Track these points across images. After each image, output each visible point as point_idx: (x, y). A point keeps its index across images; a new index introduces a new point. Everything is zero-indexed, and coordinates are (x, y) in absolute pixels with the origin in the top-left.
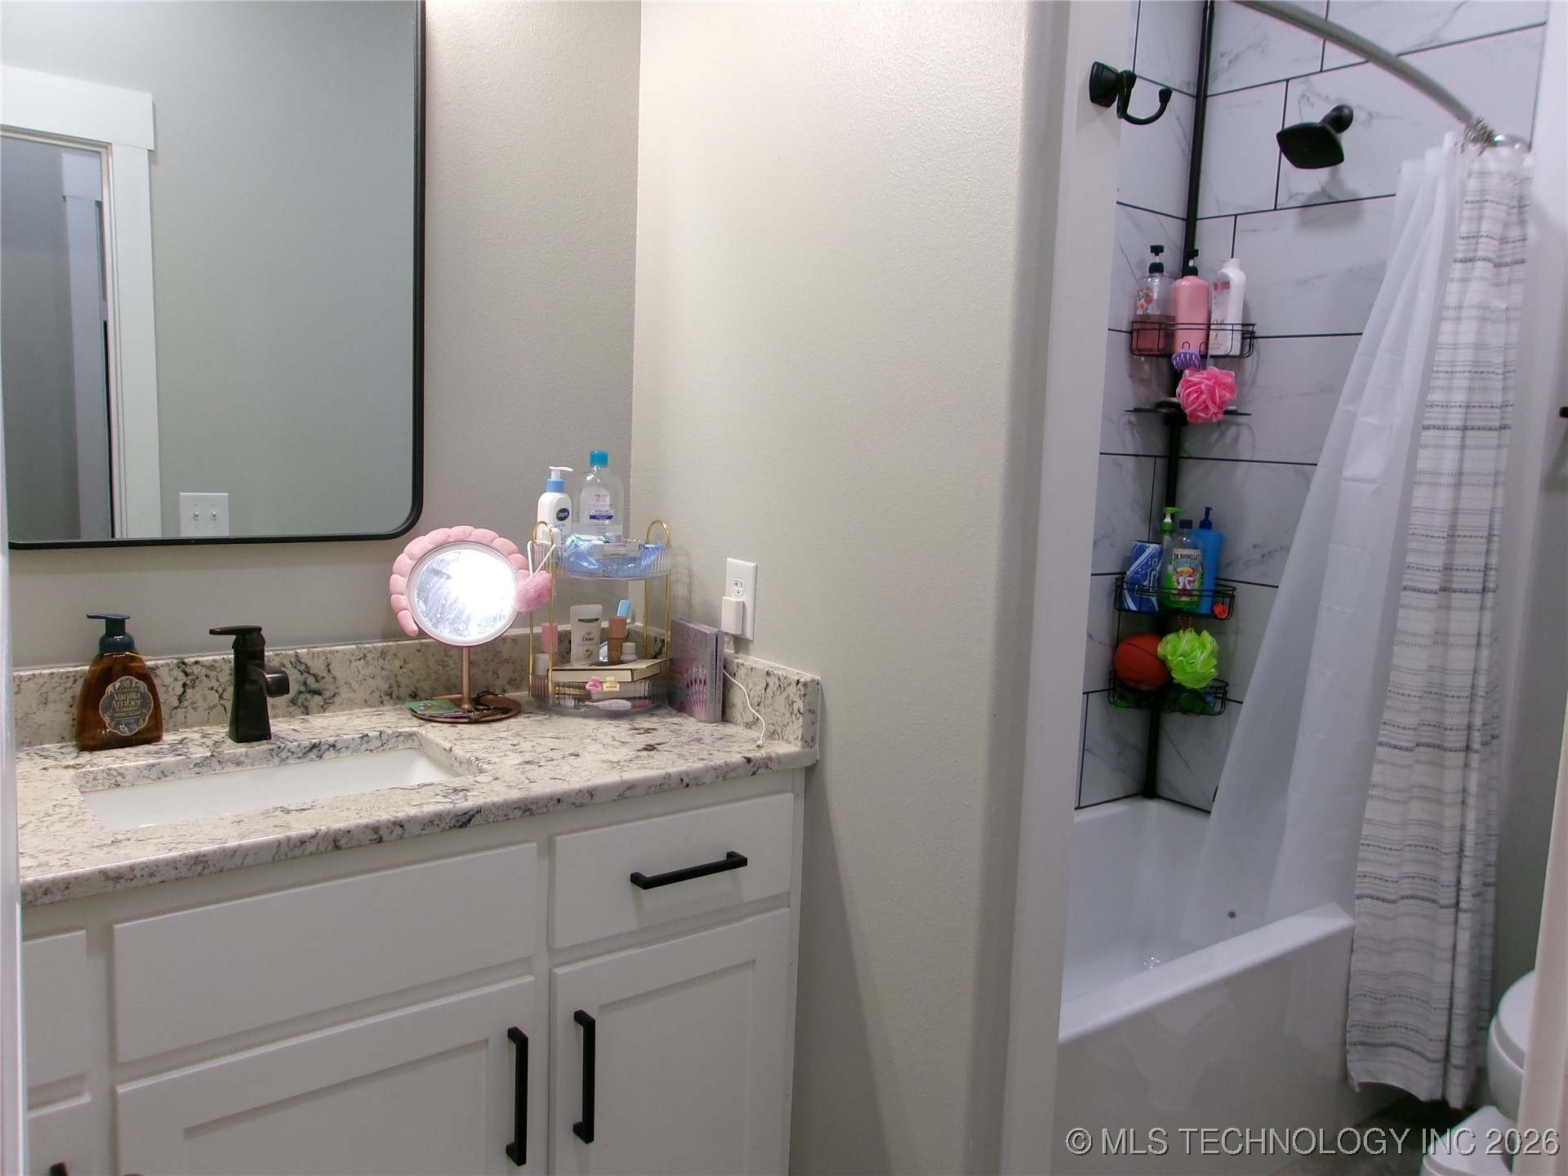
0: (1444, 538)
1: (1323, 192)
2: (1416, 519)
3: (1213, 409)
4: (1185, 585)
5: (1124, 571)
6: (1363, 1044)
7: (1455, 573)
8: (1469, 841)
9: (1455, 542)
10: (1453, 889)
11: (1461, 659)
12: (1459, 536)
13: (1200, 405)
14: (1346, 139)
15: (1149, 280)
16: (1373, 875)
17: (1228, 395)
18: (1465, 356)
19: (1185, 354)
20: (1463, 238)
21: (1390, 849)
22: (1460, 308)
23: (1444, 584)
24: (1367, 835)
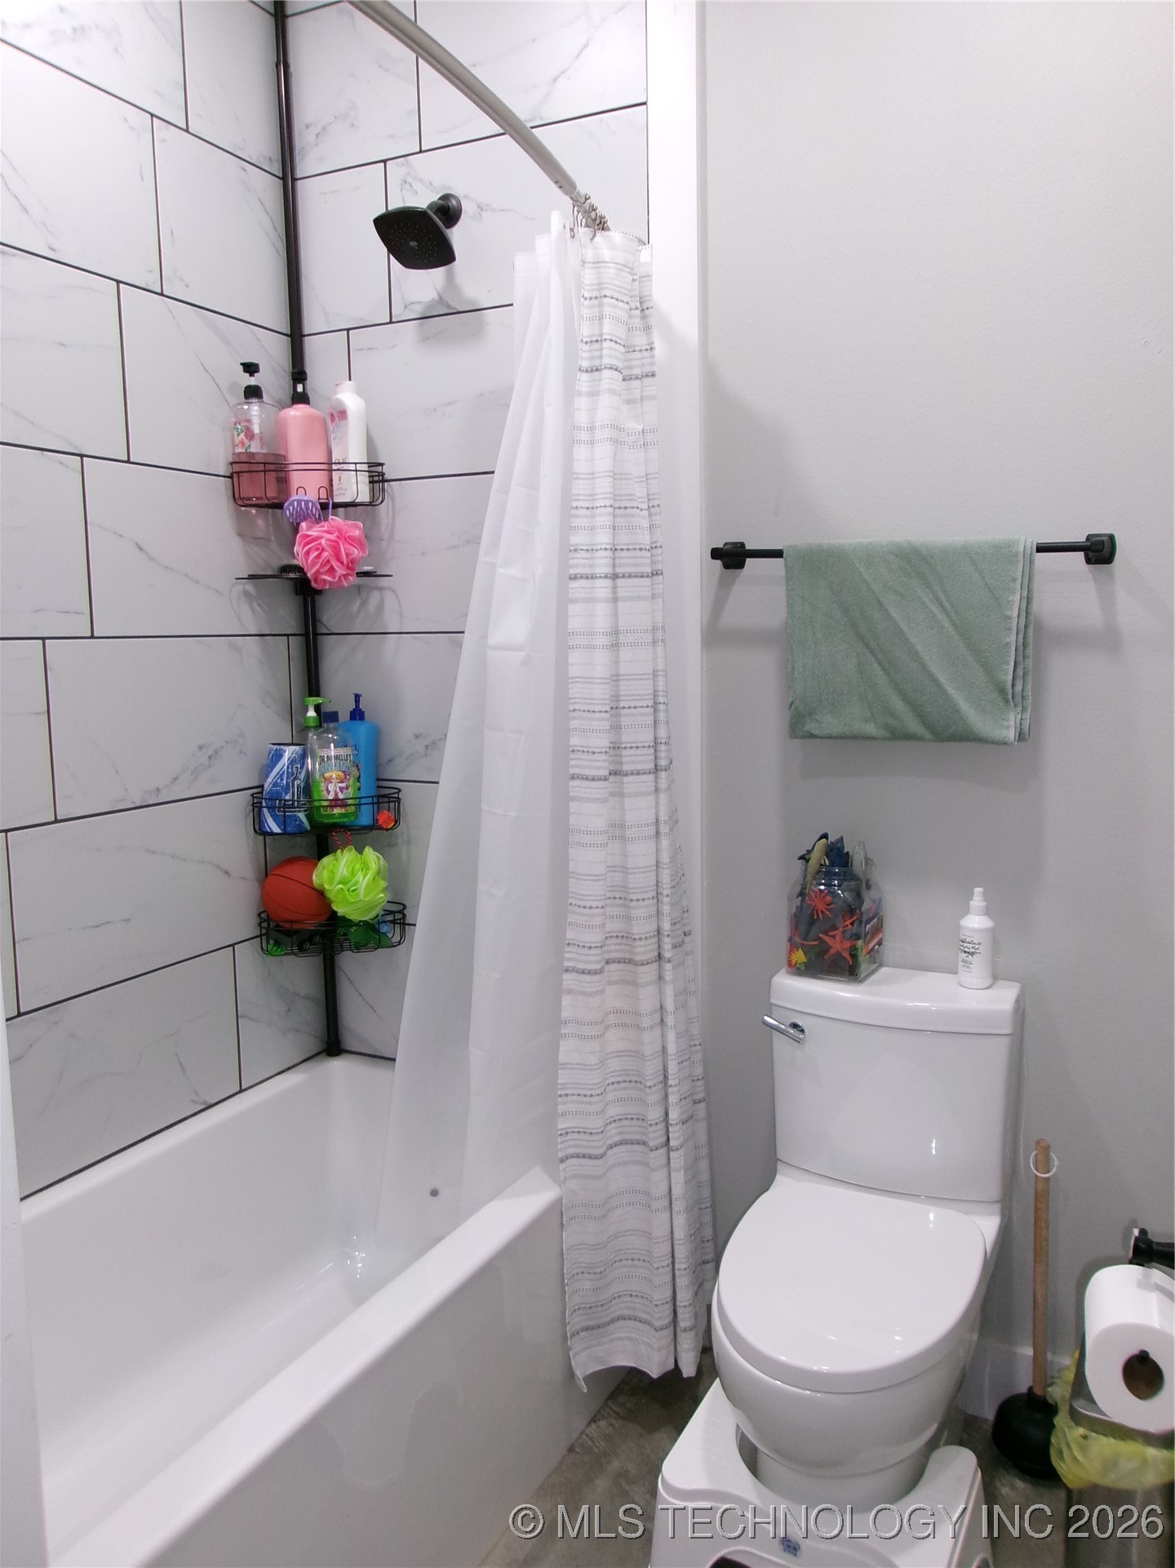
0: (606, 712)
1: (441, 300)
2: (575, 691)
3: (340, 571)
4: (336, 794)
5: (262, 783)
6: (587, 1329)
7: (624, 752)
8: (673, 1067)
9: (619, 716)
10: (661, 1126)
11: (641, 853)
12: (624, 708)
13: (322, 566)
14: (457, 236)
15: (246, 407)
16: (576, 1130)
17: (356, 552)
18: (604, 486)
19: (299, 502)
20: (586, 343)
21: (591, 1095)
22: (592, 429)
23: (612, 767)
24: (564, 1084)
